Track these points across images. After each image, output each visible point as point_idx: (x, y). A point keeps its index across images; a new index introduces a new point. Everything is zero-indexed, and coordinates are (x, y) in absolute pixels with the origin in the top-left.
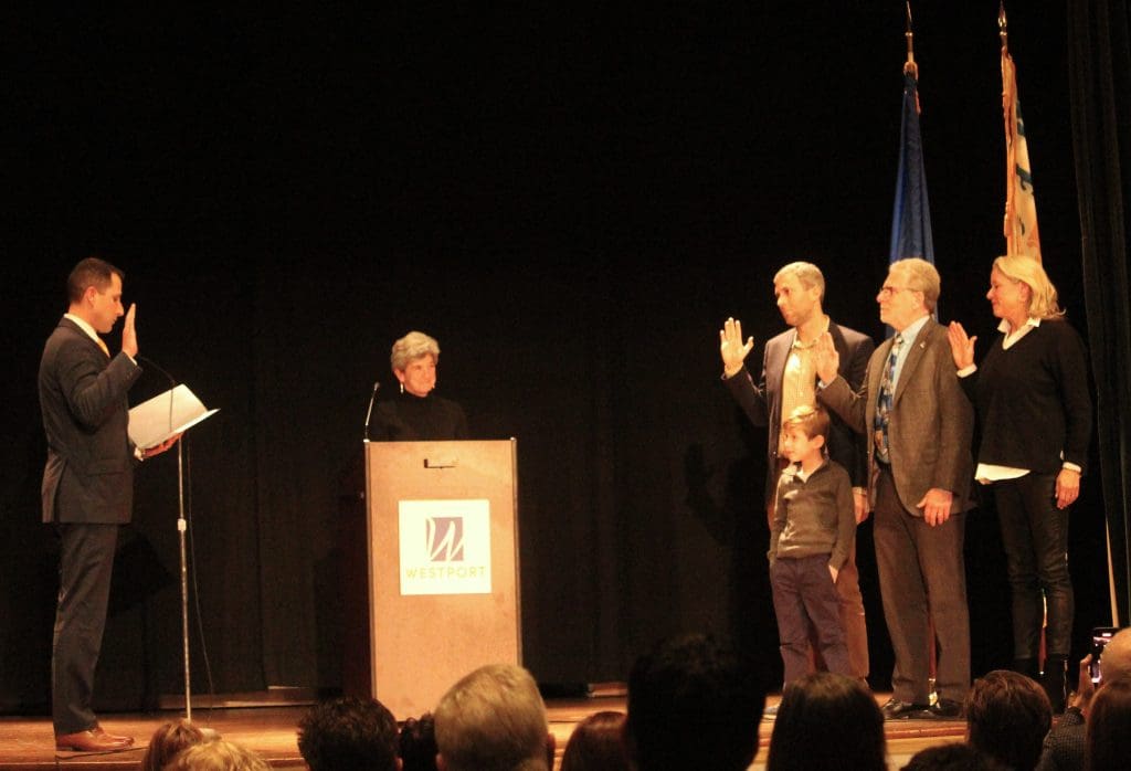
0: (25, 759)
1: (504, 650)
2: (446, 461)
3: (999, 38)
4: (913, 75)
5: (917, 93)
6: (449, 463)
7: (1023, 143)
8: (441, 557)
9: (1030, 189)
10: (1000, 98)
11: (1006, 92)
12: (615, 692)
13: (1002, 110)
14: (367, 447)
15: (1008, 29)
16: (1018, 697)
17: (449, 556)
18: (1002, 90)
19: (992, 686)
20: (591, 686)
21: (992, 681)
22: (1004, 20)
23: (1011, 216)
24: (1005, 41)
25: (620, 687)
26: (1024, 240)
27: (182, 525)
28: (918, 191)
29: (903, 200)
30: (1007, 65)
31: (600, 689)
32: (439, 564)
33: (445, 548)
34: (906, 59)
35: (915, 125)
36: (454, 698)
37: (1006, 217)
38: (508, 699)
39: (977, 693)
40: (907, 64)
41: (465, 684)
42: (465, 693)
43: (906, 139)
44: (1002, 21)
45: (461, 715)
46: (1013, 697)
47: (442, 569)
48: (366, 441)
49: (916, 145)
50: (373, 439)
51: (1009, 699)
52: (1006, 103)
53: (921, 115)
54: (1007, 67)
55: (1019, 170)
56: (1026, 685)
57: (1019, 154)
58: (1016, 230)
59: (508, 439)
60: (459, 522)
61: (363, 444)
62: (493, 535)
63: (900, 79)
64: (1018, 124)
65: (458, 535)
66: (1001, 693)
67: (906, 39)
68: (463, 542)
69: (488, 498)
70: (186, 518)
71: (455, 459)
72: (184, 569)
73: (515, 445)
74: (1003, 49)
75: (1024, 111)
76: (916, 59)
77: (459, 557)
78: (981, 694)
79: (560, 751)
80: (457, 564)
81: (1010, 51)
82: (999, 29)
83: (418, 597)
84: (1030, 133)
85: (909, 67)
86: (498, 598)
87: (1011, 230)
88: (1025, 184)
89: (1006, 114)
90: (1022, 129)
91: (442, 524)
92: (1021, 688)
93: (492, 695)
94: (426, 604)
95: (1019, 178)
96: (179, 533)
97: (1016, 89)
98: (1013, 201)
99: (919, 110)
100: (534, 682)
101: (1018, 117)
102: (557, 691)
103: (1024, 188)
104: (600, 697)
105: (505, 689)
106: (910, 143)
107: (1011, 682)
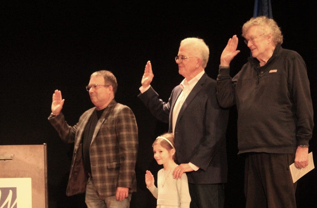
2: (8, 156)
6: (9, 157)
17: (9, 207)
28: (266, 7)
59: (42, 144)
60: (14, 190)
62: (33, 196)
65: (14, 197)
68: (16, 200)
69: (31, 177)
71: (12, 155)
73: (46, 147)
91: (5, 191)
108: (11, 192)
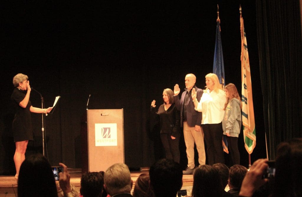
0: (5, 185)
1: (120, 159)
2: (107, 114)
3: (240, 13)
4: (219, 22)
5: (220, 26)
7: (245, 38)
8: (105, 137)
9: (247, 49)
10: (240, 27)
11: (241, 26)
12: (147, 170)
13: (240, 30)
14: (87, 111)
15: (242, 11)
16: (241, 171)
17: (107, 137)
18: (240, 26)
19: (235, 169)
20: (141, 168)
21: (235, 167)
22: (241, 9)
23: (242, 56)
24: (241, 14)
25: (148, 168)
26: (245, 61)
27: (43, 129)
28: (220, 50)
29: (216, 51)
30: (242, 20)
31: (143, 169)
32: (105, 139)
33: (106, 135)
34: (217, 18)
35: (219, 34)
36: (110, 170)
37: (241, 56)
38: (124, 170)
39: (231, 170)
40: (217, 19)
41: (112, 167)
42: (113, 169)
43: (217, 37)
44: (240, 9)
45: (112, 174)
46: (240, 171)
47: (105, 140)
48: (87, 109)
49: (219, 39)
50: (89, 109)
51: (239, 172)
52: (241, 29)
53: (221, 32)
54: (241, 20)
55: (244, 45)
56: (243, 168)
57: (244, 41)
58: (244, 59)
59: (121, 108)
60: (109, 129)
61: (86, 110)
62: (118, 131)
63: (216, 23)
64: (244, 34)
66: (237, 170)
67: (217, 13)
68: (110, 133)
69: (117, 123)
70: (44, 128)
71: (109, 113)
72: (43, 140)
73: (123, 110)
74: (241, 16)
75: (246, 31)
76: (220, 18)
77: (109, 137)
78: (232, 171)
79: (134, 183)
80: (109, 139)
81: (242, 16)
82: (239, 11)
83: (100, 147)
84: (247, 36)
85: (218, 20)
86: (119, 147)
87: (242, 59)
88: (246, 48)
89: (241, 31)
90: (245, 35)
91: (105, 129)
92: (242, 169)
93: (119, 169)
94: (102, 148)
95: (244, 47)
96: (42, 131)
97: (244, 26)
98: (243, 52)
99: (220, 30)
100: (127, 167)
101: (244, 32)
102: (133, 169)
103: (245, 49)
104: (143, 171)
105: (123, 168)
106: (218, 38)
107: (239, 167)
108: (108, 130)
